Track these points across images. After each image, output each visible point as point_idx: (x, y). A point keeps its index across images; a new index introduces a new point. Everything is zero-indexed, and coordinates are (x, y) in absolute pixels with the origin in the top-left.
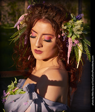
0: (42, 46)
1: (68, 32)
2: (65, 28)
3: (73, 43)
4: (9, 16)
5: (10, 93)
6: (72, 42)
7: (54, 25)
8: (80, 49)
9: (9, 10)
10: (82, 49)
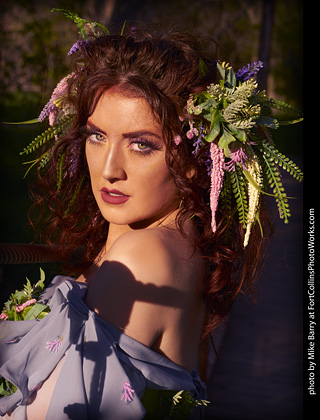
0: (125, 177)
1: (207, 124)
2: (198, 110)
3: (227, 160)
4: (23, 67)
5: (9, 315)
6: (221, 156)
7: (157, 102)
8: (253, 181)
9: (26, 47)
10: (259, 180)
